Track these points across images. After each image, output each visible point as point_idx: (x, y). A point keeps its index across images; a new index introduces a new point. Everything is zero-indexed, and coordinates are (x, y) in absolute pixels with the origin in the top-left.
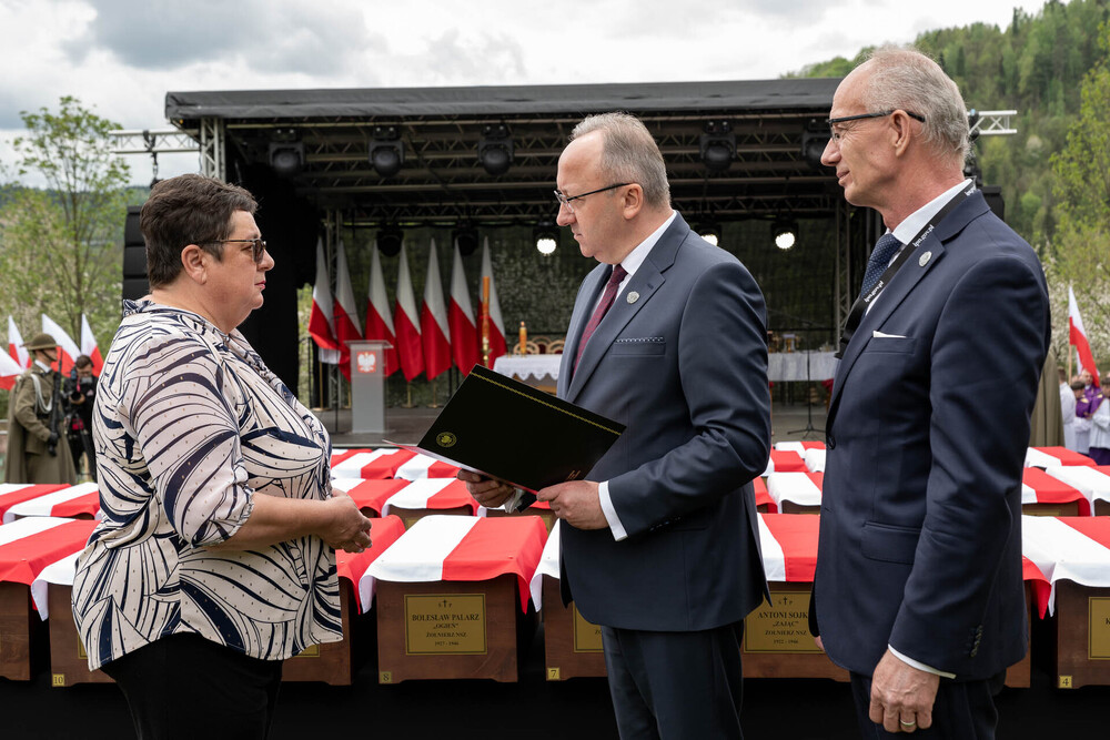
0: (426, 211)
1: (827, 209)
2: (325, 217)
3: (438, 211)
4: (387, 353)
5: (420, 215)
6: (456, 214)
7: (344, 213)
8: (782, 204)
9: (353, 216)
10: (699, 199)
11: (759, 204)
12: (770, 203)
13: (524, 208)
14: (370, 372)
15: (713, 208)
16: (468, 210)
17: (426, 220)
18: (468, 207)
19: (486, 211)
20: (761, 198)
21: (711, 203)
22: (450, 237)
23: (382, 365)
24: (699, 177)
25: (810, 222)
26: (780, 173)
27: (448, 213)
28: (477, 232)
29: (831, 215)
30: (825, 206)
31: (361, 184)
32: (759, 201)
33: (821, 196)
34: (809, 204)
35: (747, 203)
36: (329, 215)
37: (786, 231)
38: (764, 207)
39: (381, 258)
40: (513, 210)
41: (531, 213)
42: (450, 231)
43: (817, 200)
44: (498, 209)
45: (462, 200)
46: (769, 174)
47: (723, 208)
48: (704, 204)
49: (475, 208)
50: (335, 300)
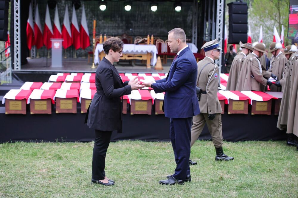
4: (63, 42)
14: (58, 49)
23: (61, 46)
37: (178, 6)
39: (49, 10)
42: (72, 1)
50: (34, 23)
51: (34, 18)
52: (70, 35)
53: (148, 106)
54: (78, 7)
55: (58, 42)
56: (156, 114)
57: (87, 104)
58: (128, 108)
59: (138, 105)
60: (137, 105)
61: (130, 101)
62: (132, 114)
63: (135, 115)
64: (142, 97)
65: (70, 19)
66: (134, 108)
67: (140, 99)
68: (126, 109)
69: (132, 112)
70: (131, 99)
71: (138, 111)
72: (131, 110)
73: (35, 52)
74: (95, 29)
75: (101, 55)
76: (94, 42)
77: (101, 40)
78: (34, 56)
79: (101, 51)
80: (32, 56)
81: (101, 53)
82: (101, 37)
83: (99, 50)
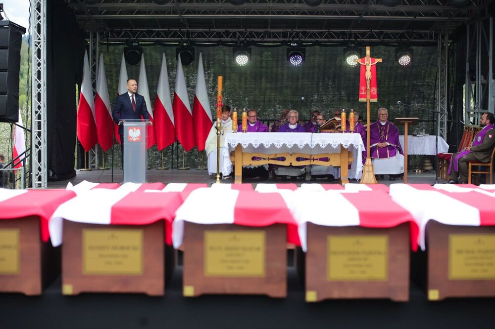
0: (158, 34)
1: (433, 40)
2: (89, 38)
3: (167, 34)
5: (154, 37)
6: (179, 36)
7: (101, 34)
8: (402, 36)
9: (107, 37)
10: (347, 31)
11: (387, 36)
12: (394, 35)
13: (227, 34)
14: (136, 142)
15: (356, 37)
16: (188, 34)
17: (158, 40)
18: (188, 32)
19: (201, 35)
20: (389, 31)
21: (355, 34)
22: (174, 52)
23: (145, 136)
24: (355, 15)
25: (420, 49)
26: (409, 14)
27: (173, 36)
28: (194, 49)
29: (435, 44)
30: (431, 38)
31: (120, 13)
32: (387, 34)
33: (428, 32)
34: (421, 37)
35: (379, 34)
36: (91, 35)
37: (405, 54)
38: (390, 38)
39: (127, 65)
40: (219, 35)
41: (231, 37)
42: (175, 48)
43: (425, 34)
44: (209, 34)
45: (185, 27)
46: (402, 14)
47: (363, 38)
48: (350, 34)
49: (193, 33)
50: (95, 94)
51: (94, 85)
52: (172, 119)
53: (392, 259)
54: (189, 61)
55: (137, 128)
56: (434, 295)
57: (91, 248)
58: (294, 268)
59: (342, 253)
60: (335, 253)
61: (302, 234)
62: (311, 296)
63: (327, 305)
64: (362, 215)
65: (172, 84)
66: (323, 269)
67: (355, 221)
68: (284, 276)
69: (312, 289)
70: (309, 225)
71: (340, 284)
72: (310, 279)
73: (96, 157)
74: (221, 95)
75: (234, 156)
76: (219, 125)
77: (235, 122)
78: (95, 166)
79: (234, 147)
80: (90, 165)
81: (234, 151)
82: (235, 114)
83: (231, 145)
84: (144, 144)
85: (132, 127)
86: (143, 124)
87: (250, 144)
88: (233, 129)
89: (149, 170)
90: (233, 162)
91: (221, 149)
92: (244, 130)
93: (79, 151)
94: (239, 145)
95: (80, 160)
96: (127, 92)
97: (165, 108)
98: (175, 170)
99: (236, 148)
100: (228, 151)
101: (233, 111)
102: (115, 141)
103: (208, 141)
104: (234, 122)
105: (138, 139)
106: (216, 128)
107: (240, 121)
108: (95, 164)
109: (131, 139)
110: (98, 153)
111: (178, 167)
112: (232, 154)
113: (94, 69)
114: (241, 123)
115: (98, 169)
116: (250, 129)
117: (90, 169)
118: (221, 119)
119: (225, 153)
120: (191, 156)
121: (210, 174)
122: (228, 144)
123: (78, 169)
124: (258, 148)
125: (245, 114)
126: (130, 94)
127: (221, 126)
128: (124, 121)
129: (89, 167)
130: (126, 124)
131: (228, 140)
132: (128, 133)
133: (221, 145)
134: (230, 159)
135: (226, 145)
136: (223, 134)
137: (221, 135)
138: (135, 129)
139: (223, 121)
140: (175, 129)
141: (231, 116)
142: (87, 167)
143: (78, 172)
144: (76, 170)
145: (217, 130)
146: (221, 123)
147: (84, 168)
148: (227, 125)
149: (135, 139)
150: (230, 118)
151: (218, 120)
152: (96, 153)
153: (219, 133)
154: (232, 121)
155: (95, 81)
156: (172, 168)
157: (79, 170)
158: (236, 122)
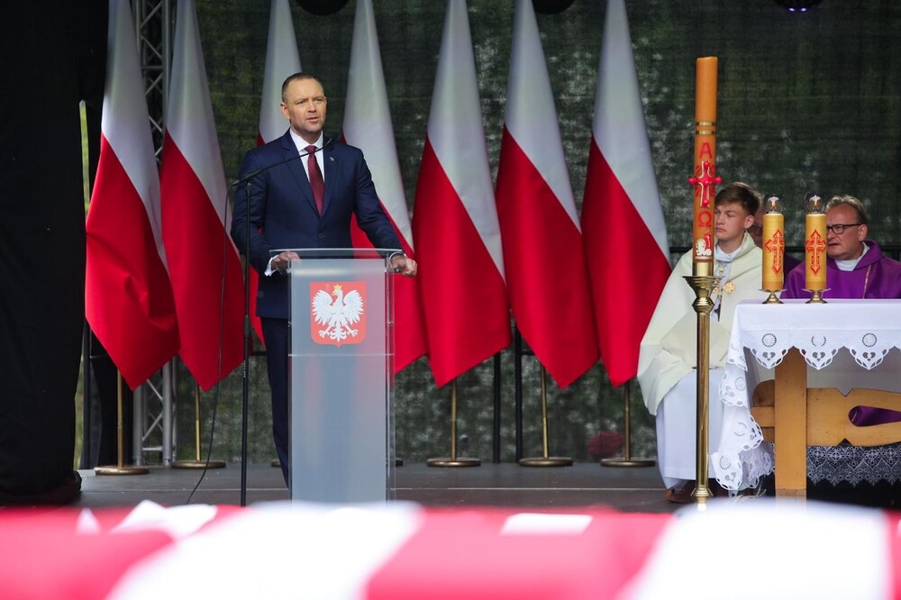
51: (156, 105)
52: (494, 246)
55: (348, 283)
73: (166, 415)
74: (711, 140)
75: (773, 405)
76: (703, 270)
77: (775, 258)
78: (161, 454)
79: (770, 364)
80: (139, 450)
81: (772, 383)
82: (773, 222)
83: (759, 355)
84: (378, 354)
85: (327, 284)
86: (375, 270)
87: (844, 350)
88: (764, 288)
89: (402, 470)
90: (769, 432)
91: (713, 377)
92: (816, 288)
93: (94, 390)
94: (794, 358)
95: (97, 428)
96: (288, 133)
97: (463, 199)
98: (508, 470)
99: (780, 369)
100: (743, 383)
101: (767, 209)
102: (251, 346)
103: (649, 341)
104: (771, 256)
105: (354, 333)
106: (692, 281)
107: (797, 255)
108: (161, 443)
109: (322, 334)
110: (173, 399)
111: (520, 453)
112: (761, 395)
113: (154, 35)
114: (801, 262)
115: (174, 467)
116: (840, 287)
117: (138, 465)
118: (710, 245)
119: (731, 390)
120: (567, 409)
121: (669, 485)
122: (746, 350)
123: (87, 465)
124: (877, 369)
125: (816, 221)
126: (300, 143)
127: (711, 272)
128: (290, 254)
129: (138, 457)
130: (301, 271)
131: (743, 333)
132: (309, 307)
133: (714, 357)
134: (756, 417)
135: (737, 357)
136: (718, 311)
137: (713, 316)
138: (338, 290)
139: (720, 254)
140: (509, 292)
141: (757, 232)
142: (129, 460)
143: (88, 478)
144: (83, 473)
145: (697, 289)
146: (710, 261)
147: (114, 463)
148: (736, 268)
149: (338, 335)
150: (749, 240)
151: (701, 244)
152: (166, 399)
153: (703, 302)
154: (758, 252)
155: (160, 84)
156: (497, 459)
157: (92, 472)
158: (780, 255)
